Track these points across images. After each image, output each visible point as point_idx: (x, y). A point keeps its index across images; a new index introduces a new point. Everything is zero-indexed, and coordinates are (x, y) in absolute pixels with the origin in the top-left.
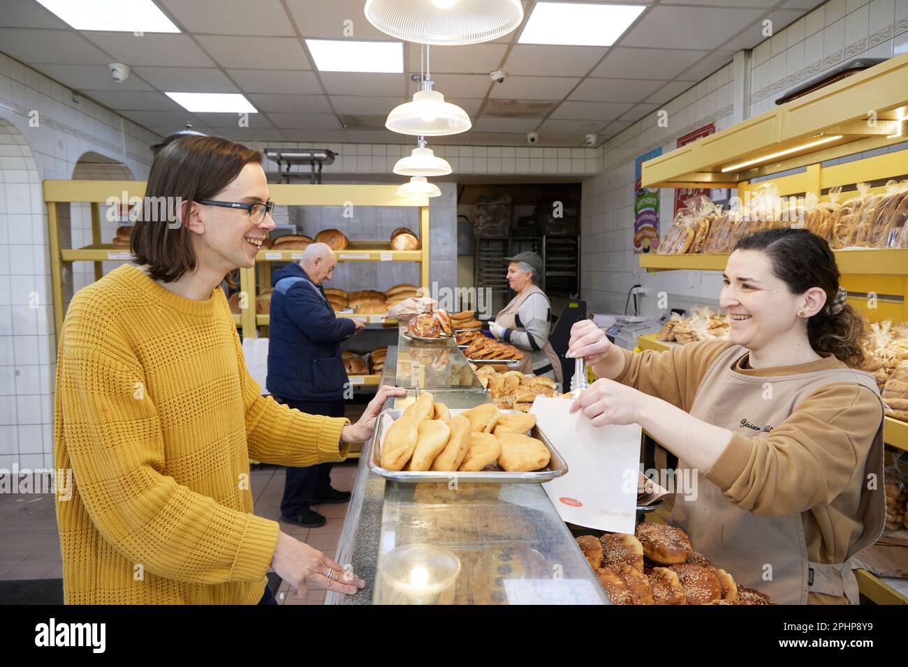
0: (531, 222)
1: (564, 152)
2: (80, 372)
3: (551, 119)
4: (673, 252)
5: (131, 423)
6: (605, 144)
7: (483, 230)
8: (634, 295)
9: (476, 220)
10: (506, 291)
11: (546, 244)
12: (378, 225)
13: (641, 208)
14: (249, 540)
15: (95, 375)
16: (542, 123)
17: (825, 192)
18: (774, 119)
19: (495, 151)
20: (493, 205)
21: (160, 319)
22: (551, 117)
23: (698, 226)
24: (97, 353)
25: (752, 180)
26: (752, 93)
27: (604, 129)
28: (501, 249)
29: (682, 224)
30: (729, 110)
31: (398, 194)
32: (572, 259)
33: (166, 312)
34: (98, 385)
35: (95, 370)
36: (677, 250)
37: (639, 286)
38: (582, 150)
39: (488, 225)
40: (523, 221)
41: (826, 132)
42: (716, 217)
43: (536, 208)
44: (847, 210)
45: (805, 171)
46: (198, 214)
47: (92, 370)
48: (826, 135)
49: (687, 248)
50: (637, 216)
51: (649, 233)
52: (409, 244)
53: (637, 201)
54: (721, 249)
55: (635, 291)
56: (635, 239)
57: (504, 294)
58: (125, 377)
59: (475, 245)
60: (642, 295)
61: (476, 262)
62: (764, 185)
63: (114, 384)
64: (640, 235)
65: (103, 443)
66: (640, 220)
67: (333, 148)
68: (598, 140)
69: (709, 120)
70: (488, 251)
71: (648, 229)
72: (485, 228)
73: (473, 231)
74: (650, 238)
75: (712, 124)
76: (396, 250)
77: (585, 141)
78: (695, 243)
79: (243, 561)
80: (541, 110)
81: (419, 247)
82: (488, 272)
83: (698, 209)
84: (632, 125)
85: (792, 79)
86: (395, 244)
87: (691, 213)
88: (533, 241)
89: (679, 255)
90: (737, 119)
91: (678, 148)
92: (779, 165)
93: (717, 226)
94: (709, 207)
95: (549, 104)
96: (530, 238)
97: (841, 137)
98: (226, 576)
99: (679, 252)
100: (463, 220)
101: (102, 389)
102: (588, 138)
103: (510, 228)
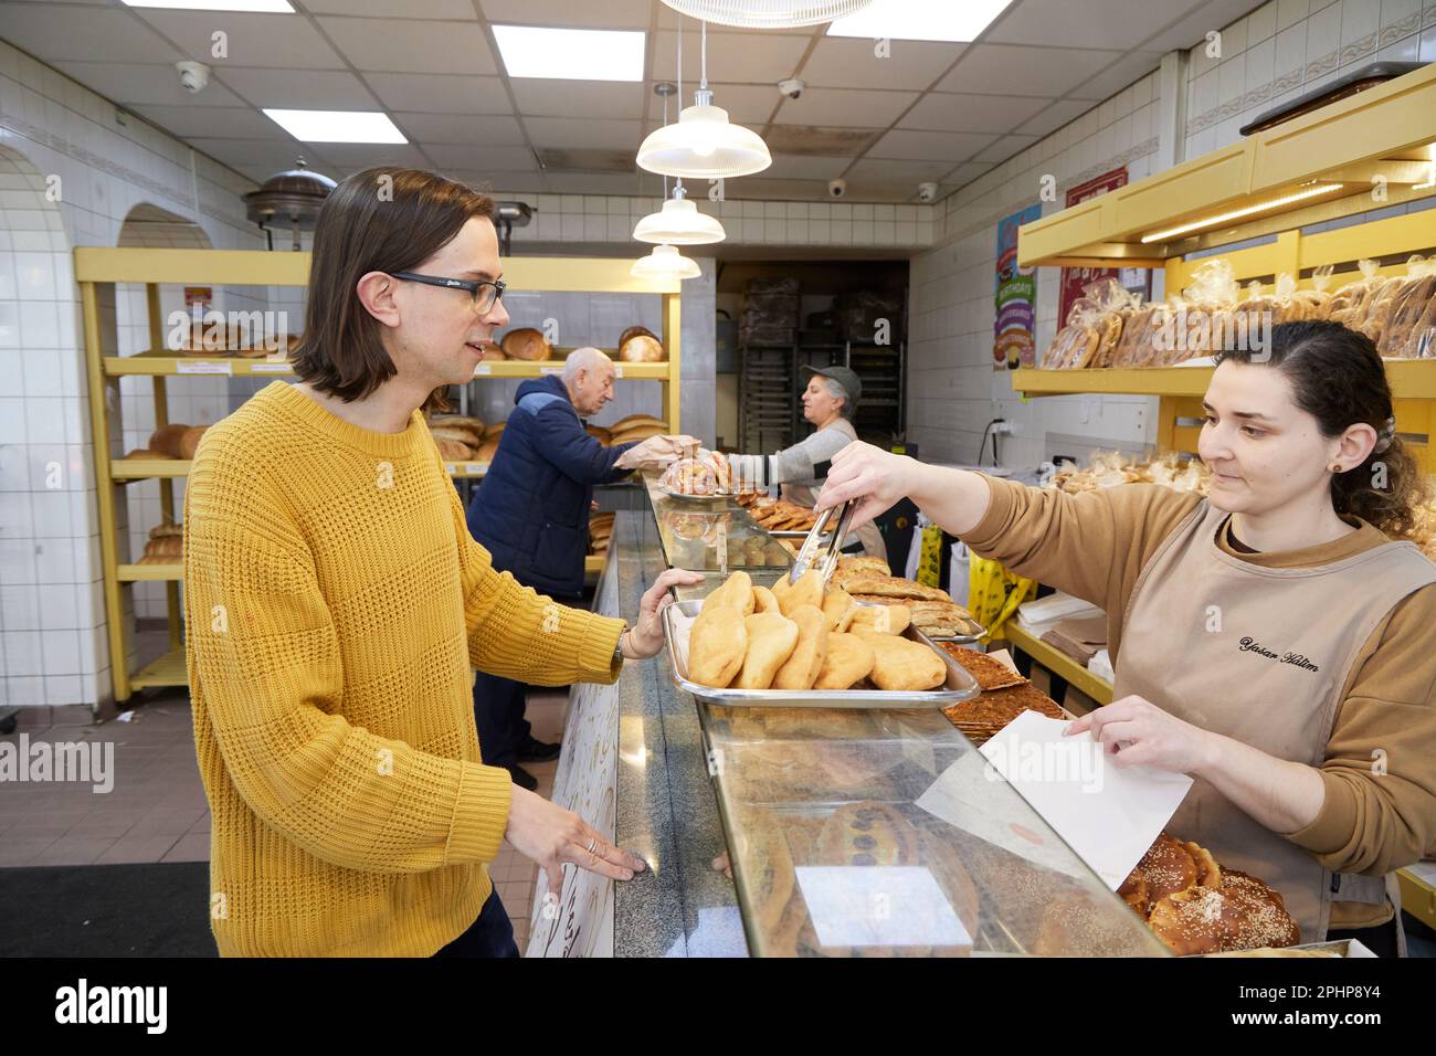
0: (829, 322)
1: (884, 211)
2: (213, 558)
3: (869, 158)
4: (1066, 366)
5: (291, 638)
6: (950, 199)
7: (753, 333)
8: (994, 435)
9: (743, 317)
10: (788, 429)
11: (852, 356)
12: (593, 324)
13: (1005, 301)
14: (468, 799)
15: (236, 564)
16: (853, 164)
17: (1305, 274)
18: (1241, 156)
19: (775, 209)
20: (770, 294)
21: (338, 468)
22: (867, 155)
23: (1105, 327)
24: (239, 529)
25: (1188, 256)
26: (1190, 117)
27: (949, 174)
28: (781, 363)
29: (1080, 323)
30: (1153, 144)
31: (633, 272)
32: (891, 379)
33: (347, 456)
34: (241, 579)
35: (236, 556)
36: (1072, 363)
37: (1001, 421)
38: (912, 209)
39: (761, 325)
40: (815, 320)
41: (1320, 178)
42: (1133, 312)
43: (834, 301)
44: (1342, 301)
45: (1276, 241)
46: (391, 295)
47: (232, 556)
48: (1320, 183)
49: (1088, 360)
50: (1000, 312)
51: (1020, 339)
52: (649, 352)
53: (1000, 289)
54: (1141, 361)
55: (995, 428)
56: (995, 348)
57: (785, 433)
58: (282, 566)
59: (741, 357)
60: (1005, 434)
61: (742, 385)
62: (1210, 262)
63: (266, 577)
64: (1003, 342)
65: (246, 669)
66: (1004, 317)
67: (530, 201)
68: (937, 193)
69: (1118, 161)
70: (761, 366)
71: (1018, 331)
72: (756, 329)
73: (737, 336)
74: (1020, 346)
75: (1123, 168)
76: (628, 361)
77: (919, 193)
78: (1099, 352)
79: (462, 833)
80: (853, 143)
81: (665, 357)
82: (760, 399)
83: (1104, 300)
84: (993, 169)
85: (1255, 97)
86: (628, 352)
87: (1093, 306)
88: (830, 351)
89: (1074, 371)
90: (1164, 162)
91: (1067, 207)
92: (1232, 232)
93: (1134, 327)
94: (1122, 295)
95: (868, 135)
96: (827, 346)
97: (1341, 186)
98: (439, 858)
99: (1074, 366)
100: (723, 317)
101: (246, 585)
102: (924, 190)
103: (795, 329)
